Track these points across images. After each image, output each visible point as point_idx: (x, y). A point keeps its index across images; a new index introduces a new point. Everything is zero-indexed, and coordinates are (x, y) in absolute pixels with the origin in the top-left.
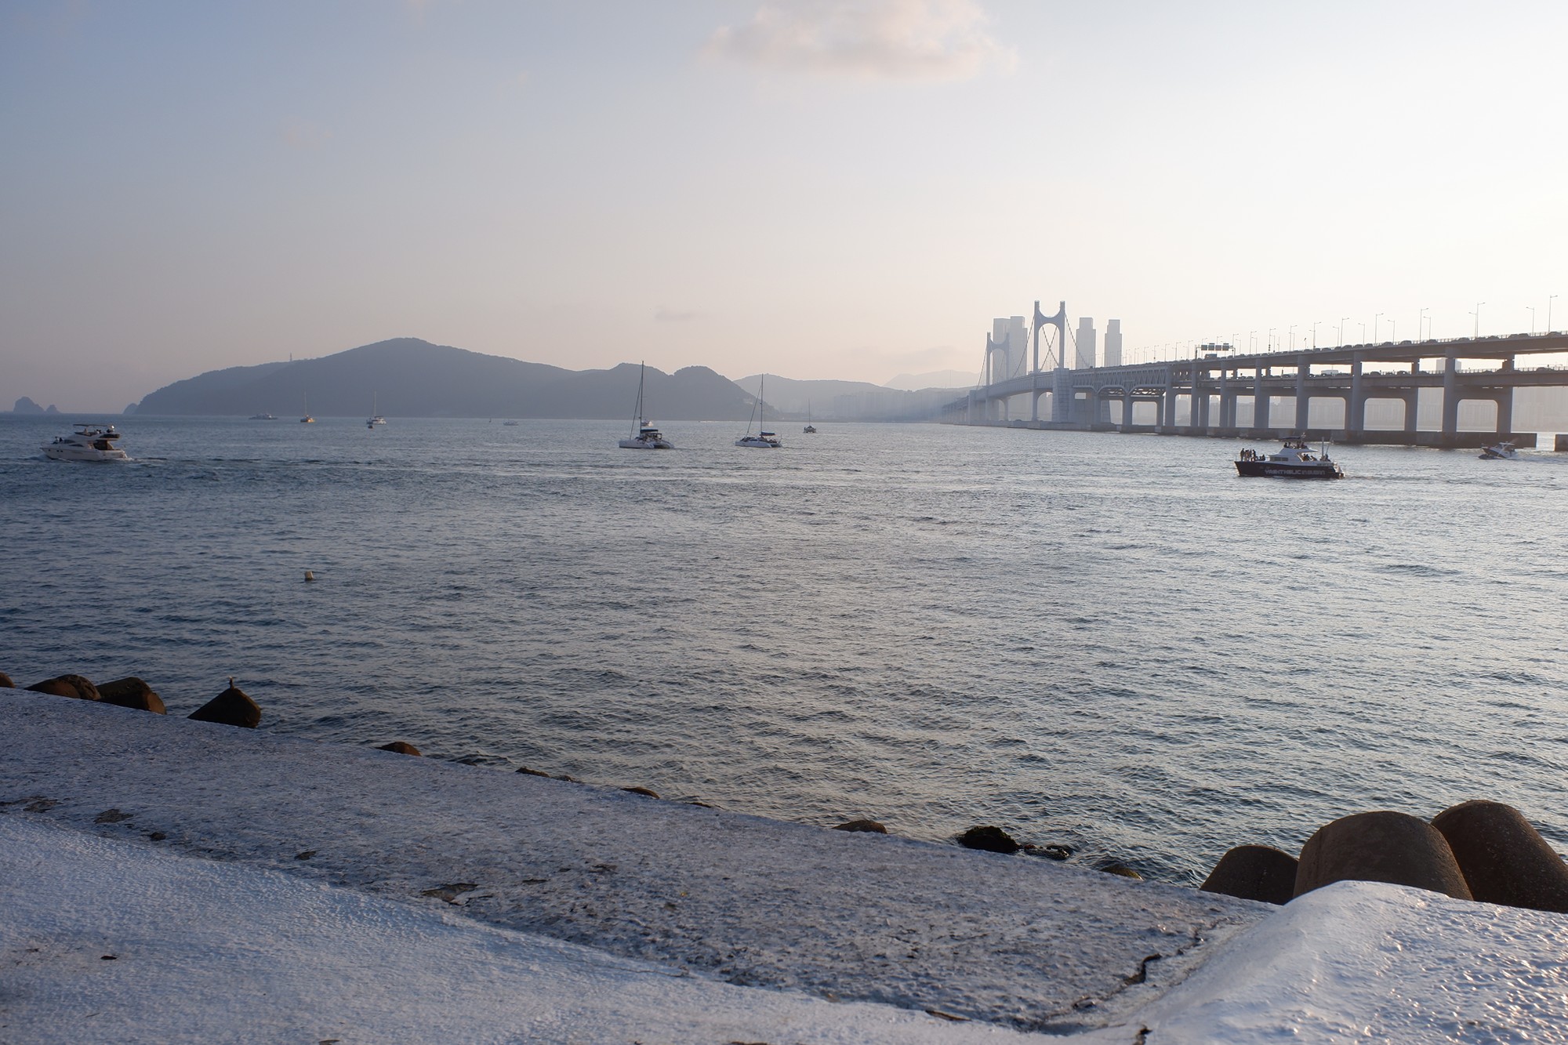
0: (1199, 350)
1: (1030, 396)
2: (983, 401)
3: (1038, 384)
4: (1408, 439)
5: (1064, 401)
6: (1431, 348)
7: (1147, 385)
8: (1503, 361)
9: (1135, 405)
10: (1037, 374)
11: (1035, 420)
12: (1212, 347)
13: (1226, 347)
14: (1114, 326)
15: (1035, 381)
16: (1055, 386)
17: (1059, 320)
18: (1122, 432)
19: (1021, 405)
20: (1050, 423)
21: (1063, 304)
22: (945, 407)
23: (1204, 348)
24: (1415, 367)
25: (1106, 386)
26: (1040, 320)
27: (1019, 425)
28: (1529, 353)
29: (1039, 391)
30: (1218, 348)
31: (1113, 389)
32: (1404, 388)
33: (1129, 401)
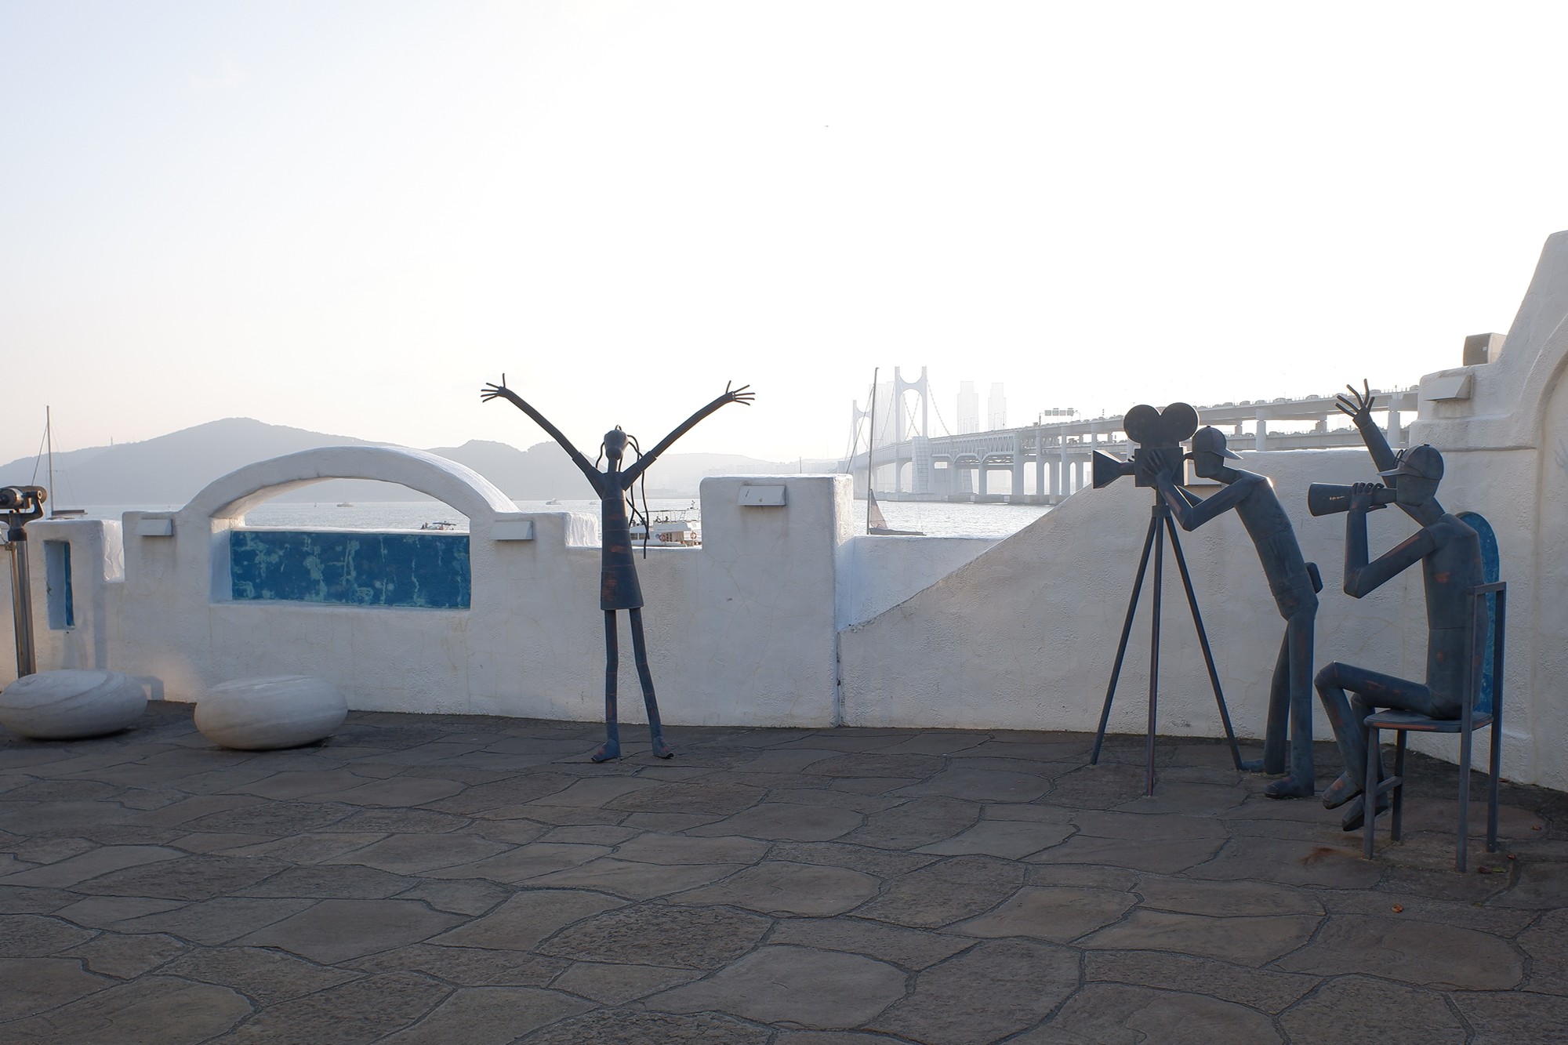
0: (1043, 416)
1: (895, 465)
3: (901, 454)
5: (923, 471)
7: (1002, 453)
8: (1316, 422)
9: (989, 472)
10: (900, 445)
11: (898, 491)
12: (1056, 412)
13: (1071, 412)
15: (899, 450)
16: (915, 456)
17: (921, 386)
18: (977, 502)
19: (886, 476)
20: (911, 494)
21: (924, 369)
23: (1048, 413)
26: (900, 386)
29: (902, 461)
30: (1063, 413)
33: (985, 468)
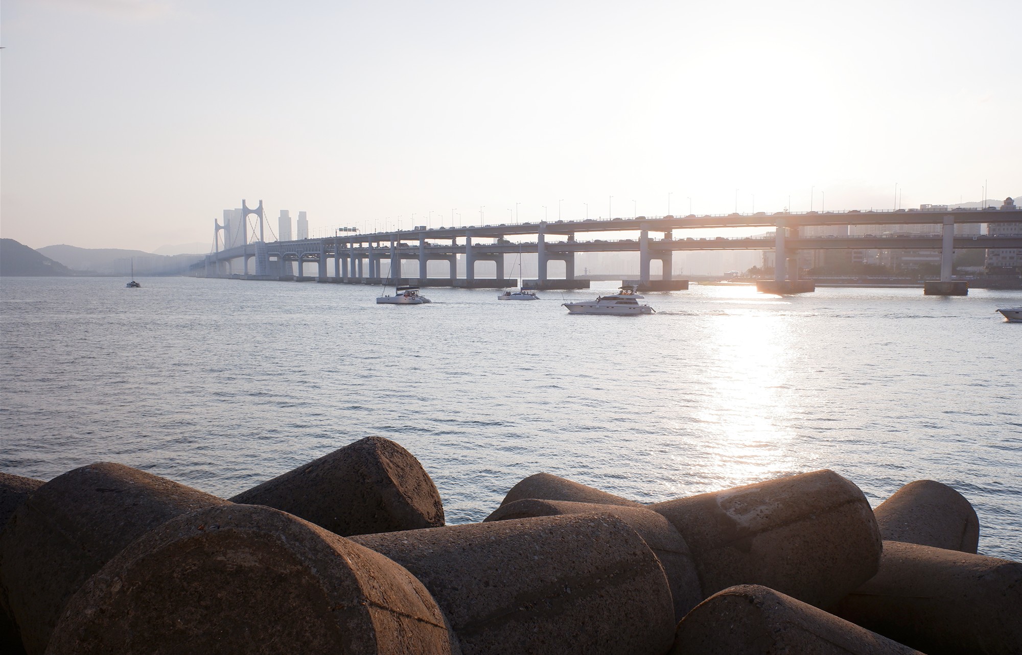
0: (338, 231)
1: (243, 258)
2: (215, 263)
3: (247, 252)
4: (451, 284)
5: (262, 262)
6: (463, 232)
7: (312, 252)
8: (498, 239)
9: (304, 264)
10: (246, 246)
11: (246, 274)
12: (346, 230)
13: (354, 230)
14: (302, 216)
15: (245, 249)
16: (256, 253)
17: (259, 212)
18: (297, 281)
19: (238, 265)
20: (254, 276)
21: (261, 202)
22: (191, 266)
23: (341, 230)
24: (454, 242)
25: (288, 253)
26: (246, 211)
27: (236, 277)
28: (510, 234)
29: (248, 256)
30: (350, 230)
31: (292, 255)
32: (447, 254)
33: (302, 261)
